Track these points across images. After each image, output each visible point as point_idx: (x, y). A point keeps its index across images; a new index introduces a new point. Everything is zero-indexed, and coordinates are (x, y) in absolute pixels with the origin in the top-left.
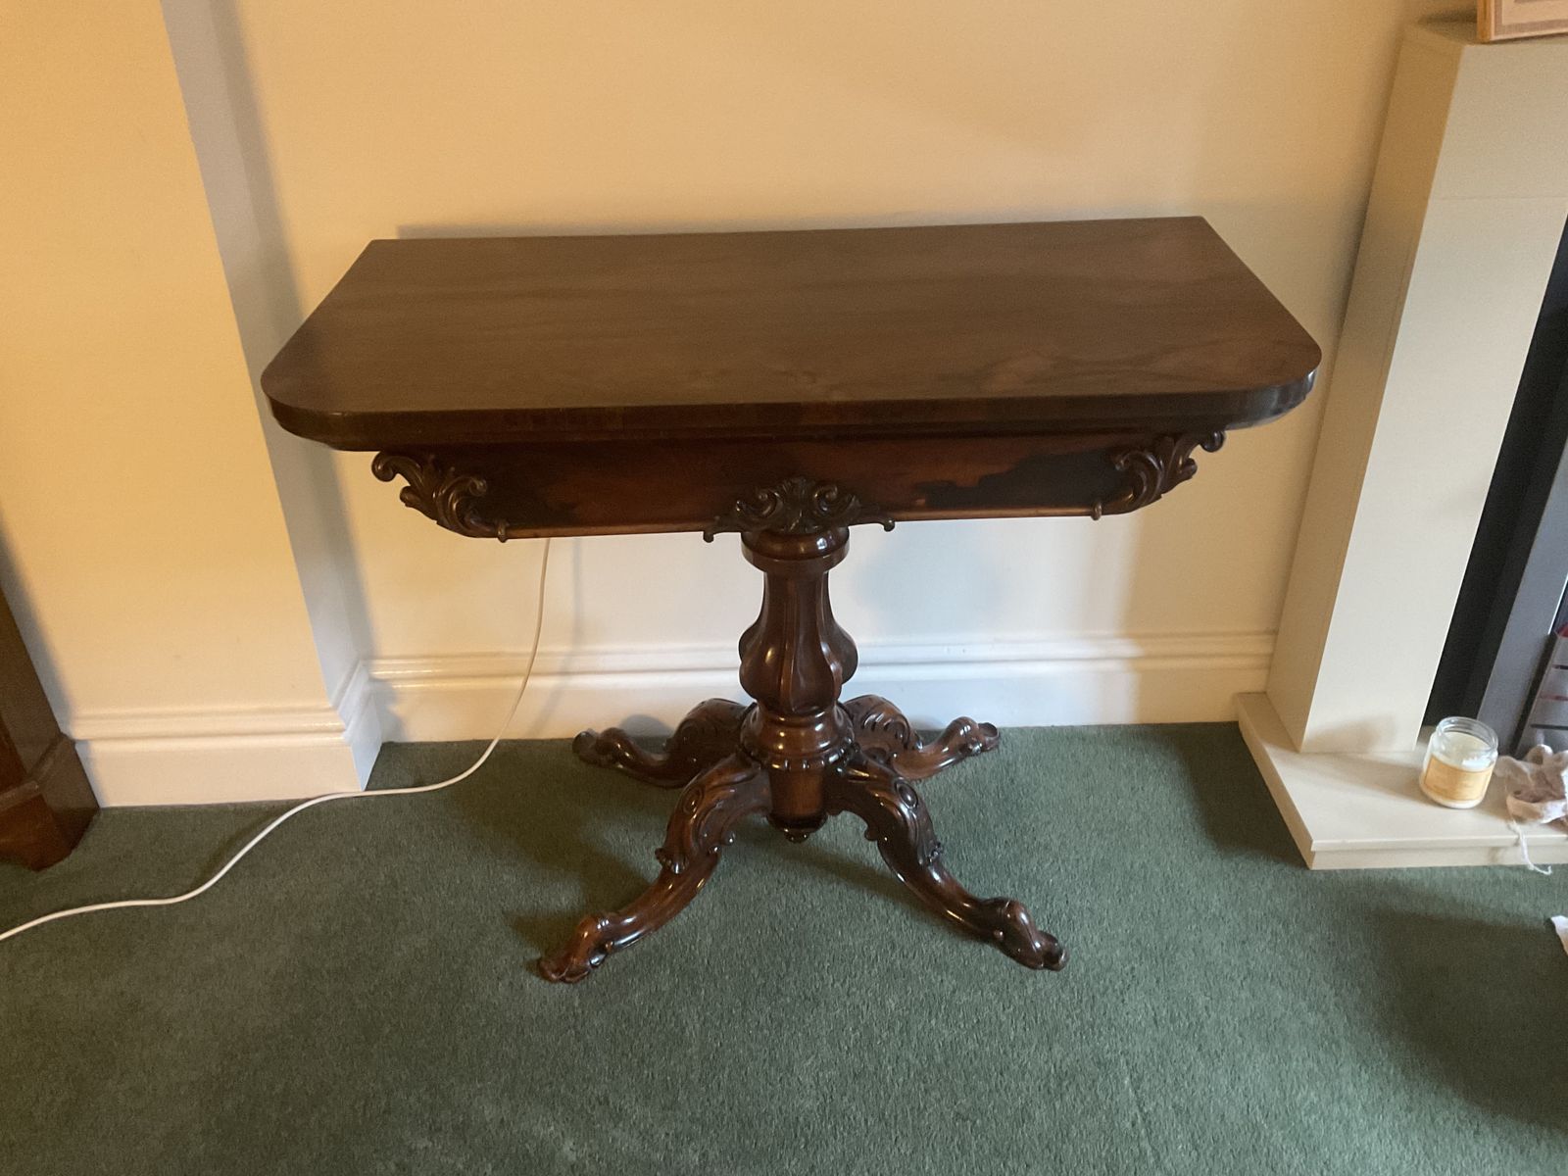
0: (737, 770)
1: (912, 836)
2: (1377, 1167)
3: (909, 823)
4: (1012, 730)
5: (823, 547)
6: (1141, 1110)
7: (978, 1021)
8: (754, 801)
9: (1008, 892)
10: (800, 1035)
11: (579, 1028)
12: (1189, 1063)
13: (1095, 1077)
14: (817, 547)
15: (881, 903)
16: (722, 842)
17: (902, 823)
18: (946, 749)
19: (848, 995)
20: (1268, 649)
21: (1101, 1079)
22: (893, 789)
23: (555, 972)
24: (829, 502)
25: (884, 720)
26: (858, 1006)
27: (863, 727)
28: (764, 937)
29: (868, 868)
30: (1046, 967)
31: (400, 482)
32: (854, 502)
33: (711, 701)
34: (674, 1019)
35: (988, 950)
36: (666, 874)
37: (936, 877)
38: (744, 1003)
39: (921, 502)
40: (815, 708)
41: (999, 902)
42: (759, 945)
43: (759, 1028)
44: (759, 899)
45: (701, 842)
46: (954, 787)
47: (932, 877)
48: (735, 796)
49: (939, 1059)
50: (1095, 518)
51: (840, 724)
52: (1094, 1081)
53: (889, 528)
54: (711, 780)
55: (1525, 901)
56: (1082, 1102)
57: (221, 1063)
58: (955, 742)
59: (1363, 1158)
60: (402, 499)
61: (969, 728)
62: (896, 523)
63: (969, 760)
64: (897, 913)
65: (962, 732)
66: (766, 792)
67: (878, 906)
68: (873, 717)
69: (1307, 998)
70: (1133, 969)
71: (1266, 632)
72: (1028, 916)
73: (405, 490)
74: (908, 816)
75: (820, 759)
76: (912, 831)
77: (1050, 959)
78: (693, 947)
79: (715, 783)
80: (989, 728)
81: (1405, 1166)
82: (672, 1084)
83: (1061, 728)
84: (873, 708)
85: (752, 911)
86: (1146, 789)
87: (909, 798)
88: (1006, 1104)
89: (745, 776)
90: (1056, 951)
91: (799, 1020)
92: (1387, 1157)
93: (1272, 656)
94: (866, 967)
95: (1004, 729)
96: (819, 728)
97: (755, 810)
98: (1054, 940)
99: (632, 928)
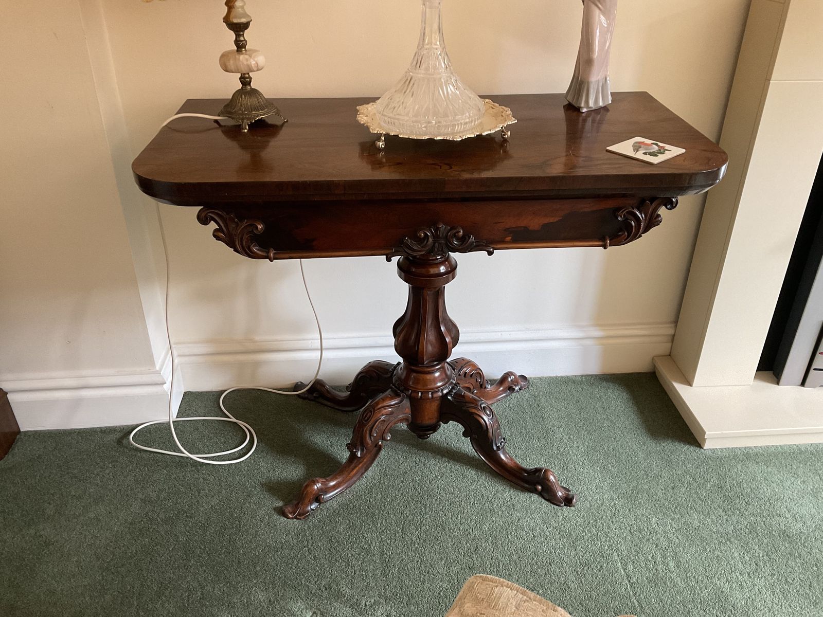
0: (392, 398)
1: (490, 434)
2: (761, 607)
3: (489, 427)
4: (535, 379)
5: (443, 271)
6: (629, 581)
7: (534, 536)
8: (401, 416)
9: (542, 464)
10: (436, 547)
11: (310, 547)
12: (652, 555)
13: (602, 564)
14: (440, 270)
15: (473, 473)
16: (384, 439)
17: (485, 428)
18: (501, 389)
19: (461, 524)
20: (671, 332)
21: (605, 565)
22: (480, 408)
23: (291, 513)
24: (458, 239)
25: (471, 371)
26: (467, 530)
27: (460, 375)
28: (410, 493)
29: (464, 454)
30: (565, 505)
31: (213, 226)
32: (472, 238)
33: (374, 361)
34: (363, 540)
35: (535, 497)
36: (353, 457)
37: (503, 457)
38: (402, 530)
39: (509, 239)
40: (435, 363)
41: (538, 470)
42: (408, 498)
43: (413, 543)
44: (406, 473)
45: (372, 439)
46: (507, 409)
47: (500, 457)
48: (392, 413)
49: (515, 557)
50: (605, 248)
51: (449, 373)
52: (601, 566)
53: (490, 253)
54: (377, 403)
55: (818, 463)
56: (596, 578)
57: (102, 574)
58: (506, 385)
59: (752, 603)
60: (214, 236)
61: (513, 377)
62: (495, 251)
63: (514, 394)
64: (483, 477)
65: (509, 379)
66: (408, 411)
67: (471, 473)
68: (465, 369)
69: (711, 517)
70: (615, 504)
71: (671, 322)
72: (555, 477)
73: (216, 230)
74: (488, 423)
75: (438, 391)
76: (490, 431)
77: (568, 501)
78: (371, 500)
79: (380, 406)
80: (523, 378)
81: (775, 606)
82: (366, 576)
83: (562, 377)
84: (465, 364)
85: (402, 479)
86: (611, 408)
87: (488, 413)
88: (555, 581)
89: (396, 402)
90: (571, 496)
91: (435, 538)
92: (765, 602)
93: (674, 336)
94: (469, 507)
95: (531, 378)
96: (437, 374)
97: (401, 420)
98: (569, 491)
99: (335, 487)
